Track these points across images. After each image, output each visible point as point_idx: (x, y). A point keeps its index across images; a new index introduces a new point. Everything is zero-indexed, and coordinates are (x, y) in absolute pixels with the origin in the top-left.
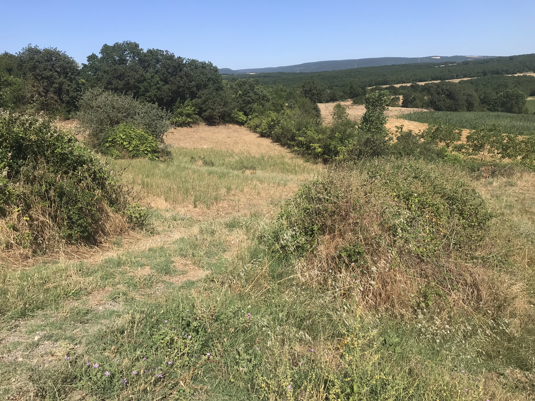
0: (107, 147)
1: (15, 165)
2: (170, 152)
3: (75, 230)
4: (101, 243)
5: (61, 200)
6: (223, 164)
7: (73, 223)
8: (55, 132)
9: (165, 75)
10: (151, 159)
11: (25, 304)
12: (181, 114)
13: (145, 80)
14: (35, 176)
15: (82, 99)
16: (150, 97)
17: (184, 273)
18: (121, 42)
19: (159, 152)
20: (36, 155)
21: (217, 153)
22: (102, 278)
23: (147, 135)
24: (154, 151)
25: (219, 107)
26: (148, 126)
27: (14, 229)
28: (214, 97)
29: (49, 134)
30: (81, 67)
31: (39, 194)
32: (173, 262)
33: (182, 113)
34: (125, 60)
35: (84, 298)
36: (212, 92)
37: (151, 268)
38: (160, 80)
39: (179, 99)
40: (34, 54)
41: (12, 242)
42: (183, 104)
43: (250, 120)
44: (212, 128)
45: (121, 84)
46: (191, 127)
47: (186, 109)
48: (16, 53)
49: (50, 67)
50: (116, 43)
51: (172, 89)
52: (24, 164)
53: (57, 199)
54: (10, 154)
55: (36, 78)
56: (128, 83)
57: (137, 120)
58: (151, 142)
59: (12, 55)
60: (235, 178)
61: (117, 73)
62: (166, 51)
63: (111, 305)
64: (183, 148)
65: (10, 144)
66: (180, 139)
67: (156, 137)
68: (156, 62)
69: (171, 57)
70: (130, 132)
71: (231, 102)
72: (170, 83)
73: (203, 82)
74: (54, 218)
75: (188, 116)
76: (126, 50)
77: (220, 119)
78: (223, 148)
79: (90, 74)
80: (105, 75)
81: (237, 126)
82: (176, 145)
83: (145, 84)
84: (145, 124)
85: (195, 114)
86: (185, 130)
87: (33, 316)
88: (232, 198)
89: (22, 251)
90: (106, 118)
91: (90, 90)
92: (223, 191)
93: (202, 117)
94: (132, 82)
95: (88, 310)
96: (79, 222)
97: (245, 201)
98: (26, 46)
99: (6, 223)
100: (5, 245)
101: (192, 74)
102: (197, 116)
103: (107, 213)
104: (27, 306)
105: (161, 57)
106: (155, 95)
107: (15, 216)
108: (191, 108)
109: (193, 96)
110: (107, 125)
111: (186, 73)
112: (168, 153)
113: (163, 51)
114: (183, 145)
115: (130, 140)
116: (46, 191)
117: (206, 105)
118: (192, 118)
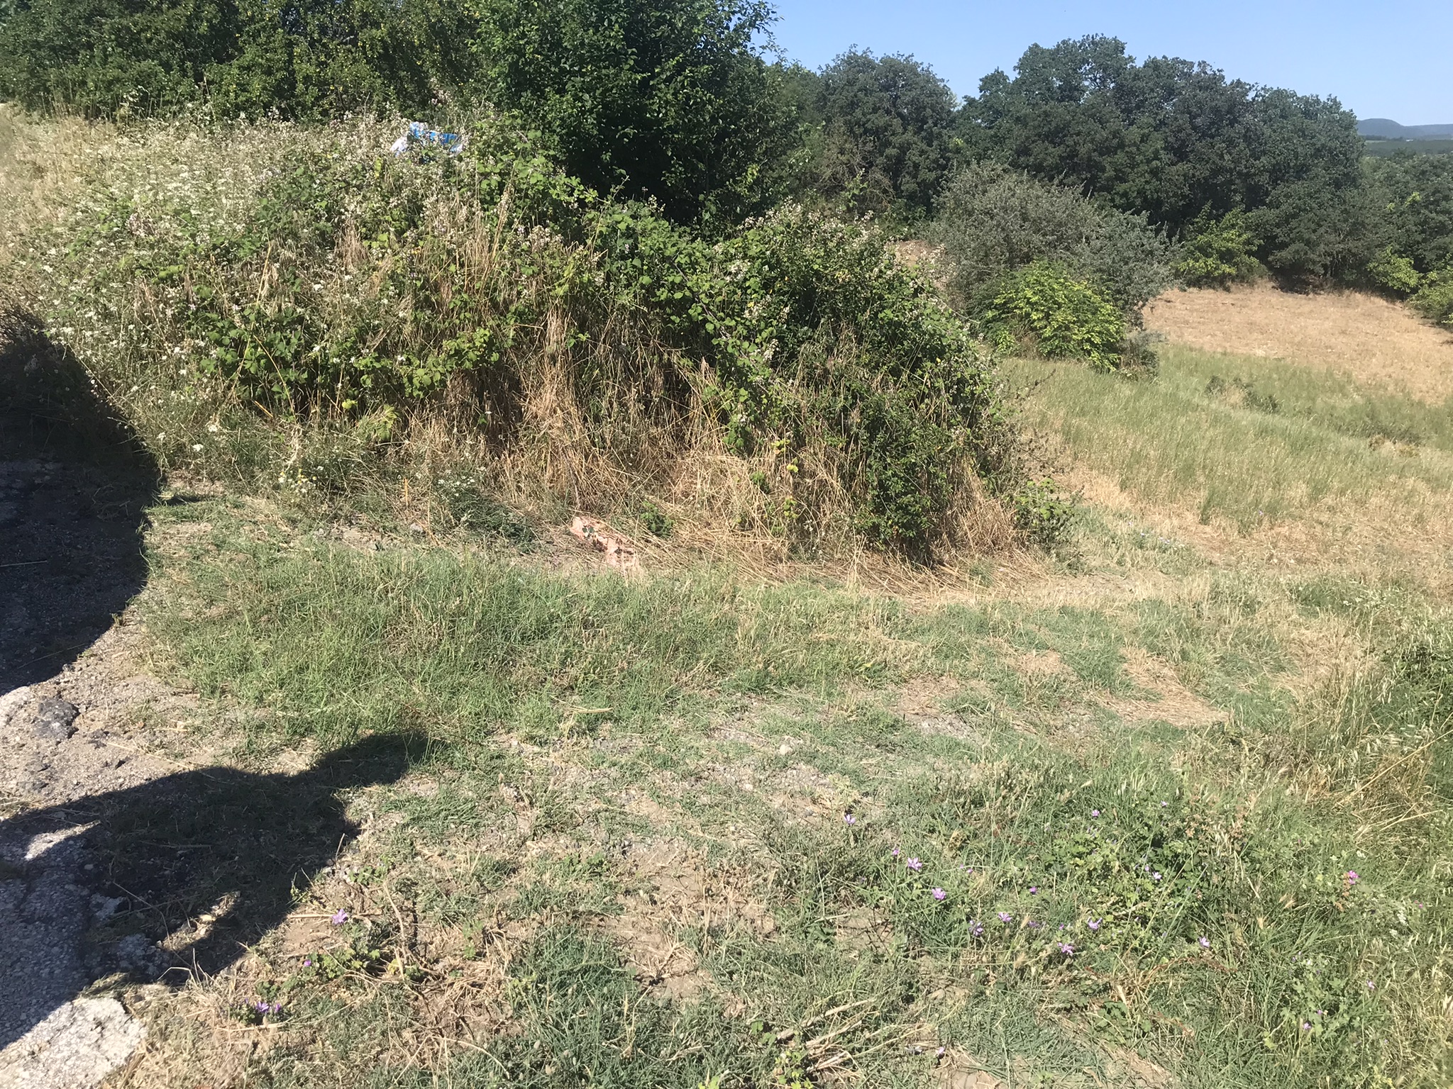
0: (988, 321)
1: (789, 339)
2: (1153, 355)
3: (889, 519)
4: (941, 563)
5: (872, 439)
6: (1310, 412)
7: (888, 499)
8: (890, 267)
9: (1182, 135)
10: (1097, 367)
11: (767, 664)
12: (1205, 251)
13: (1121, 146)
14: (826, 371)
15: (949, 189)
16: (1125, 195)
17: (1151, 697)
18: (1077, 37)
19: (1123, 351)
20: (838, 319)
21: (1294, 374)
22: (937, 651)
23: (1098, 298)
24: (1110, 347)
25: (1332, 238)
26: (1109, 274)
27: (762, 488)
28: (1321, 206)
29: (876, 270)
30: (960, 104)
31: (827, 412)
32: (1123, 659)
33: (1210, 246)
34: (1076, 89)
35: (891, 687)
36: (1318, 191)
37: (1062, 660)
38: (1165, 149)
39: (1207, 207)
40: (859, 72)
41: (755, 515)
42: (1218, 221)
43: (1430, 286)
44: (1293, 301)
45: (1052, 154)
46: (1227, 290)
47: (1225, 235)
48: (820, 68)
49: (887, 105)
50: (1064, 42)
51: (1194, 176)
52: (810, 338)
53: (864, 434)
54: (787, 310)
55: (852, 131)
56: (1073, 154)
57: (1081, 255)
58: (1107, 322)
59: (808, 74)
60: (1342, 457)
61: (1049, 122)
62: (1199, 64)
63: (951, 724)
64: (1191, 349)
65: (790, 286)
66: (1187, 322)
67: (1123, 308)
68: (1162, 97)
69: (1212, 83)
70: (1055, 286)
71: (1375, 226)
72: (1191, 157)
73: (1297, 159)
74: (848, 478)
75: (1226, 256)
76: (1085, 61)
77: (1325, 274)
78: (1316, 361)
79: (979, 126)
80: (1017, 130)
81: (1380, 302)
82: (1173, 338)
83: (1120, 157)
84: (1100, 270)
85: (1249, 253)
86: (1206, 296)
87: (780, 696)
88: (1325, 517)
89: (769, 541)
90: (1000, 245)
91: (974, 166)
92: (1299, 491)
93: (1267, 263)
94: (1083, 150)
95: (897, 721)
96: (905, 499)
97: (1365, 534)
98: (843, 50)
99: (751, 470)
100: (738, 519)
101: (1268, 132)
102: (1253, 259)
103: (969, 491)
104: (770, 668)
105: (1181, 83)
106: (1141, 193)
107: (771, 458)
108: (1240, 236)
109: (1255, 198)
110: (999, 263)
111: (1248, 130)
112: (1148, 358)
113: (1192, 64)
114: (1191, 338)
115: (1050, 308)
116: (844, 409)
117: (1291, 230)
118: (1235, 264)
